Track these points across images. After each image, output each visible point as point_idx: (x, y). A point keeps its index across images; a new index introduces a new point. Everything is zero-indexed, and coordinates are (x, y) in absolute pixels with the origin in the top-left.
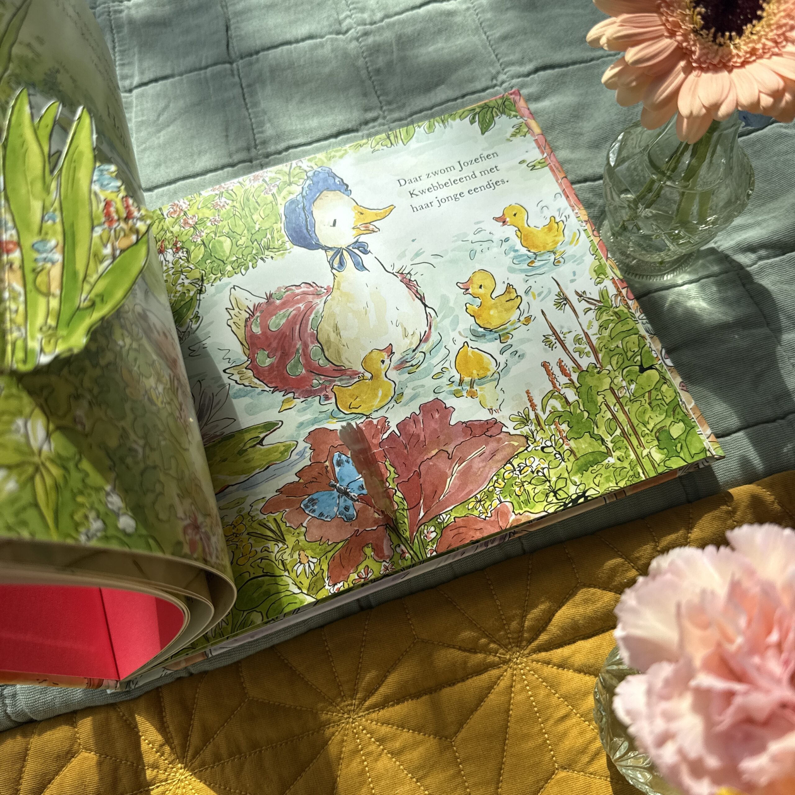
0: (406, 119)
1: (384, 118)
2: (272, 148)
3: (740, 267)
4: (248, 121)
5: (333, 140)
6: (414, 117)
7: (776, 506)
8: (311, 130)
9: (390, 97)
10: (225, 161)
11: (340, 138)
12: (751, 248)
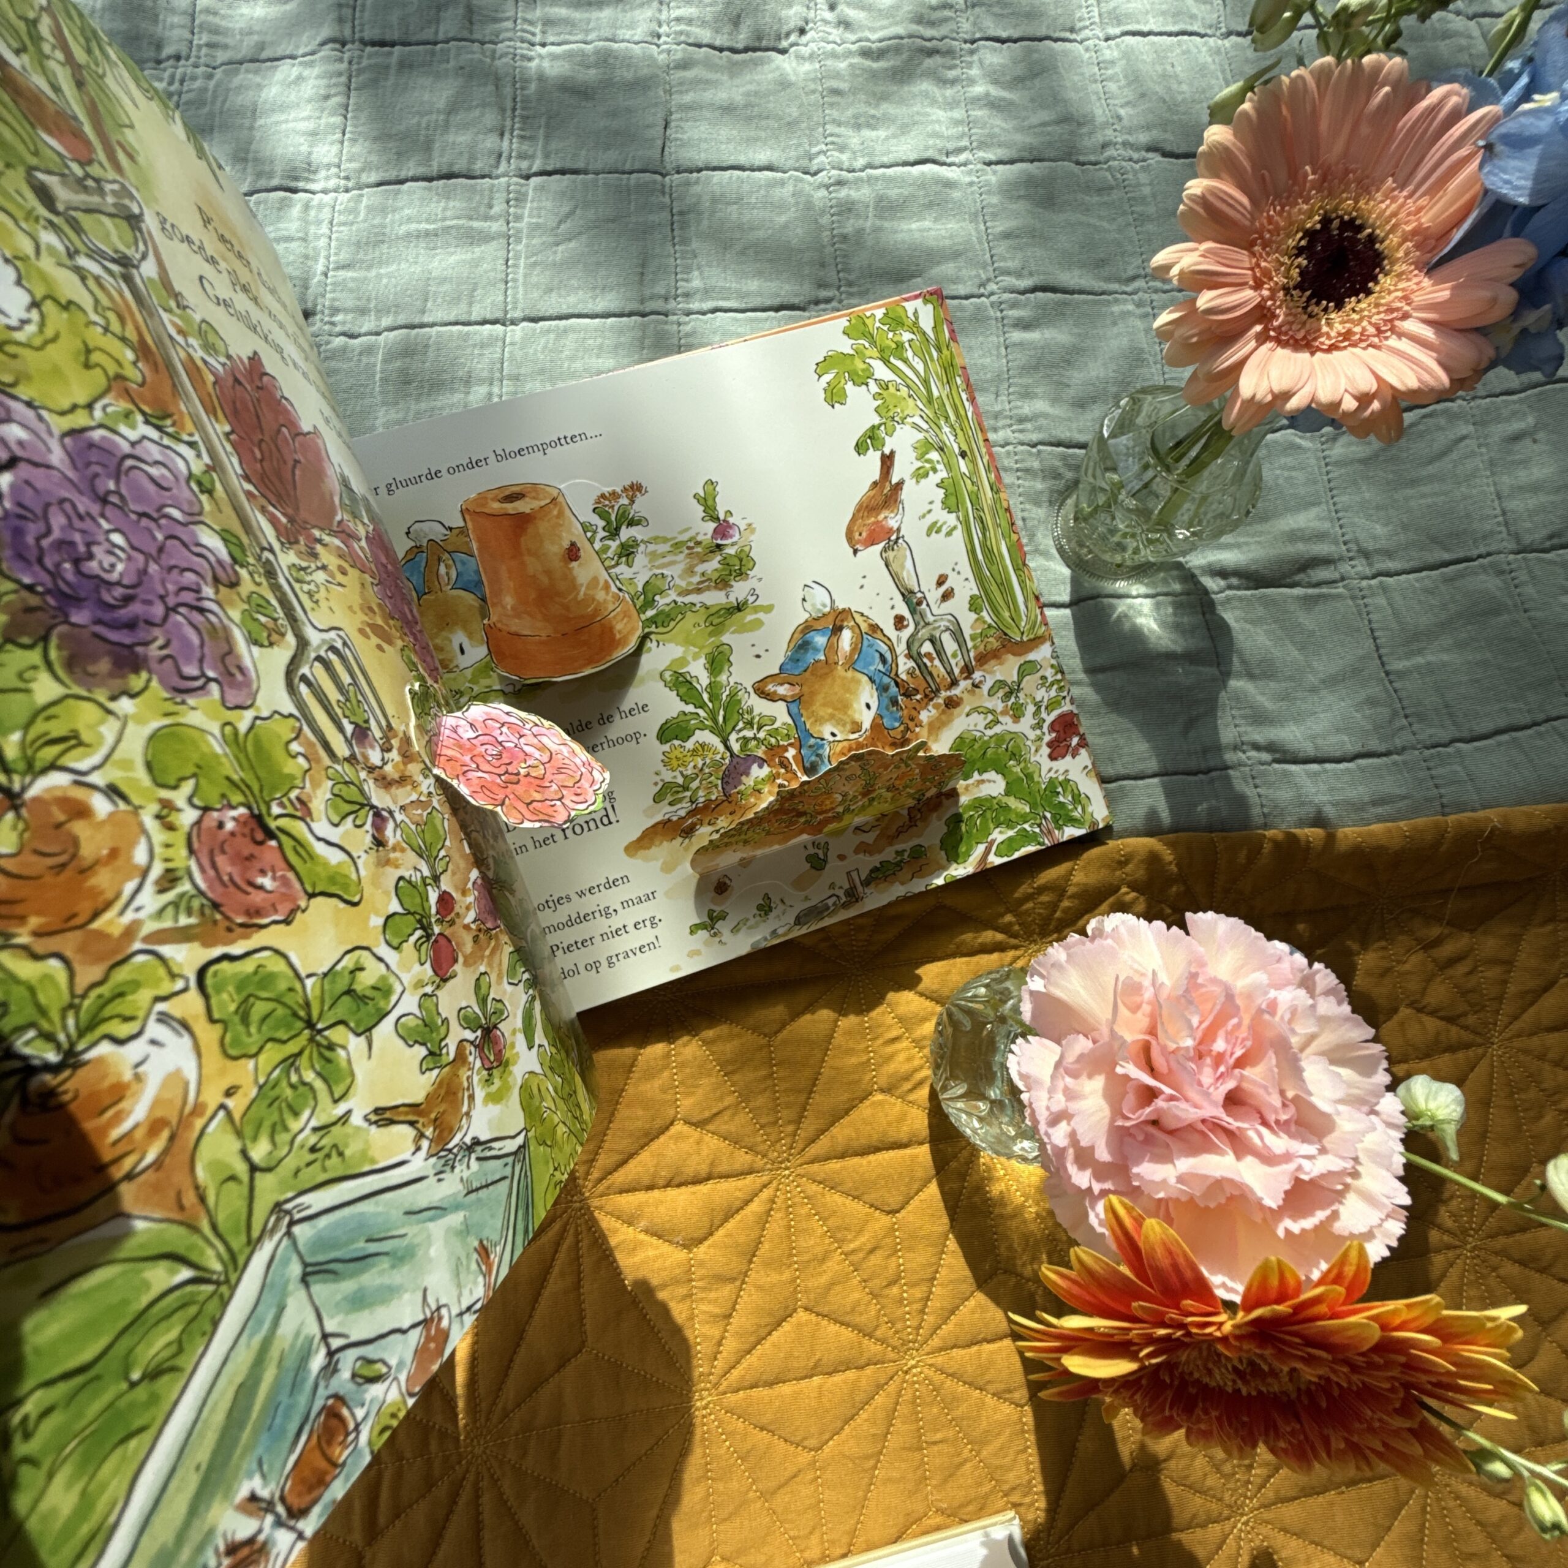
1: (840, 301)
2: (695, 305)
3: (1206, 592)
4: (673, 260)
5: (772, 314)
7: (1174, 868)
8: (747, 294)
11: (782, 313)
12: (1222, 573)
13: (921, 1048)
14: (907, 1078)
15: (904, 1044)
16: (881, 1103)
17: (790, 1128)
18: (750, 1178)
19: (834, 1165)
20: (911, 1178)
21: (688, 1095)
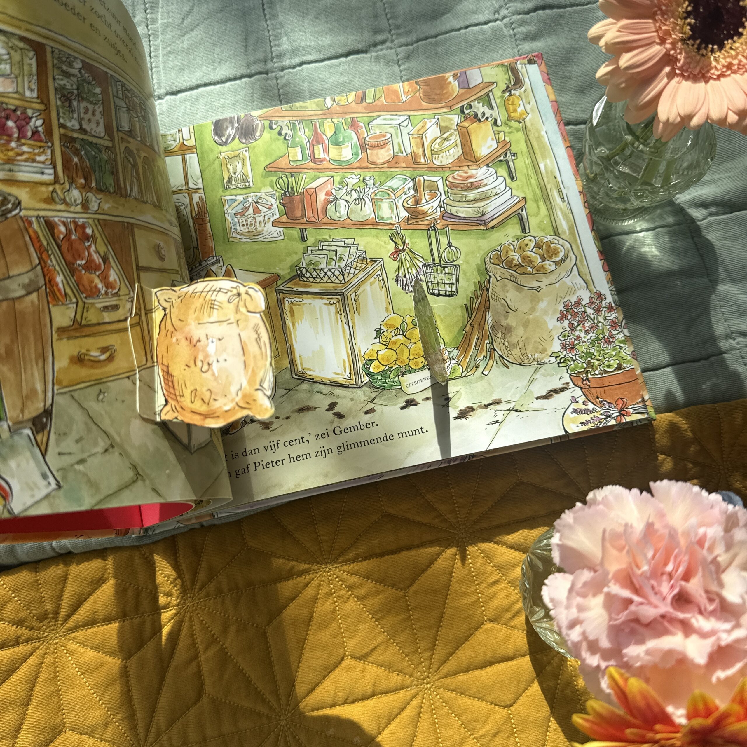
0: (412, 44)
1: (392, 41)
2: (287, 62)
3: (692, 221)
4: (266, 32)
5: (343, 59)
6: (419, 43)
7: (689, 433)
8: (323, 48)
9: (399, 21)
10: (243, 71)
11: (350, 58)
12: (703, 204)
13: (515, 587)
14: (507, 609)
15: (503, 585)
16: (491, 630)
17: (427, 655)
18: (403, 692)
19: (462, 677)
20: (519, 681)
21: (351, 637)
